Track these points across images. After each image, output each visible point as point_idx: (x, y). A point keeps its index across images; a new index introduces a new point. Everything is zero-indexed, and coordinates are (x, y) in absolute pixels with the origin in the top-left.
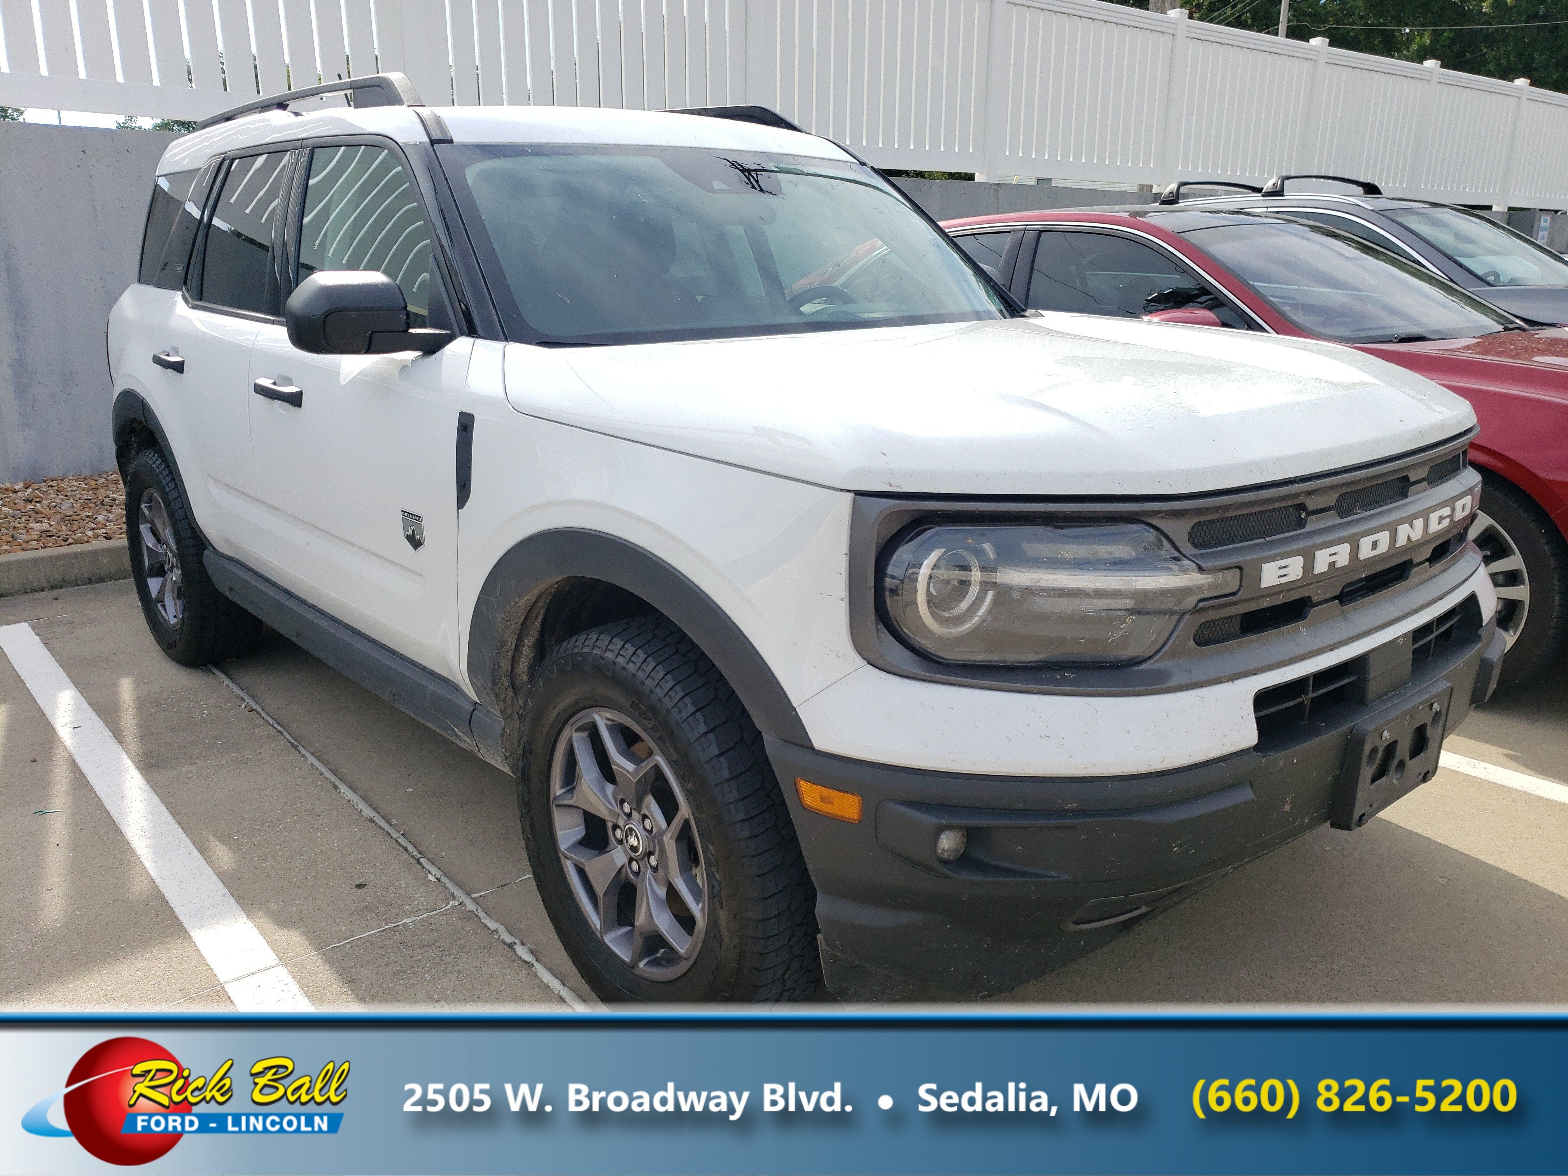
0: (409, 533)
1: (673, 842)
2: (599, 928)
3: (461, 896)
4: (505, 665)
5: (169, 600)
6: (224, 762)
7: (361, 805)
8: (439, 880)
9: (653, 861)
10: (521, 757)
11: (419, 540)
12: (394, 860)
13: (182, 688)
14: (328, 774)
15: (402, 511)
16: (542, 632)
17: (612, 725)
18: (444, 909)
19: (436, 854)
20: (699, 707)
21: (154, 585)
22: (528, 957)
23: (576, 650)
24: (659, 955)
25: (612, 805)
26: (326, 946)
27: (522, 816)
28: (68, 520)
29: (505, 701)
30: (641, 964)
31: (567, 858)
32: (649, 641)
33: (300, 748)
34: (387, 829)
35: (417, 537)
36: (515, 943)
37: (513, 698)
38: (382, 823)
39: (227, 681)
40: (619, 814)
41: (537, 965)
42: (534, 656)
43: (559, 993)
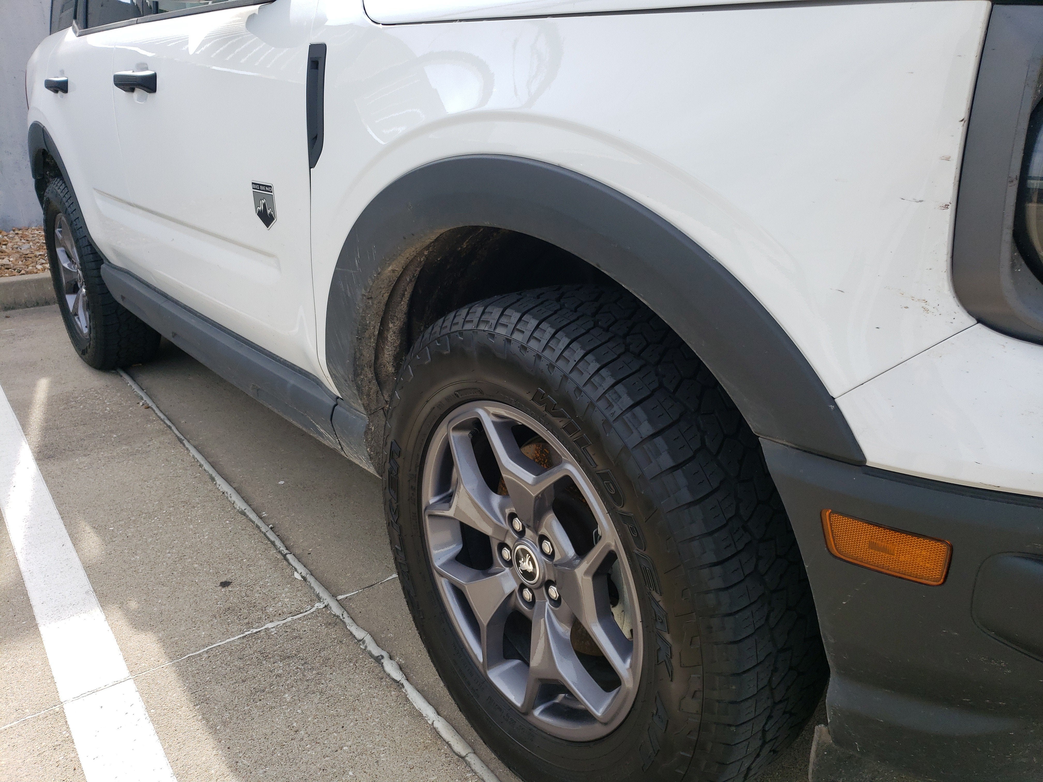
0: (260, 208)
1: (589, 579)
2: (481, 660)
3: (327, 599)
4: (368, 354)
5: (81, 313)
6: (115, 454)
7: (235, 498)
8: (305, 579)
9: (553, 592)
10: (388, 459)
11: (271, 215)
12: (262, 555)
13: (92, 388)
14: (207, 467)
15: (253, 183)
16: (410, 314)
17: (502, 423)
18: (308, 612)
19: (303, 550)
20: (639, 398)
21: (70, 299)
22: (397, 675)
23: (455, 328)
24: (557, 701)
25: (499, 521)
26: (181, 656)
27: (389, 524)
28: (26, 257)
29: (368, 395)
30: (537, 712)
31: (442, 575)
32: (555, 312)
33: (185, 442)
34: (256, 522)
35: (269, 211)
36: (382, 657)
37: (378, 392)
38: (253, 516)
39: (130, 382)
40: (508, 531)
41: (409, 688)
42: (401, 343)
43: (433, 724)
